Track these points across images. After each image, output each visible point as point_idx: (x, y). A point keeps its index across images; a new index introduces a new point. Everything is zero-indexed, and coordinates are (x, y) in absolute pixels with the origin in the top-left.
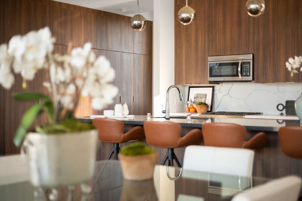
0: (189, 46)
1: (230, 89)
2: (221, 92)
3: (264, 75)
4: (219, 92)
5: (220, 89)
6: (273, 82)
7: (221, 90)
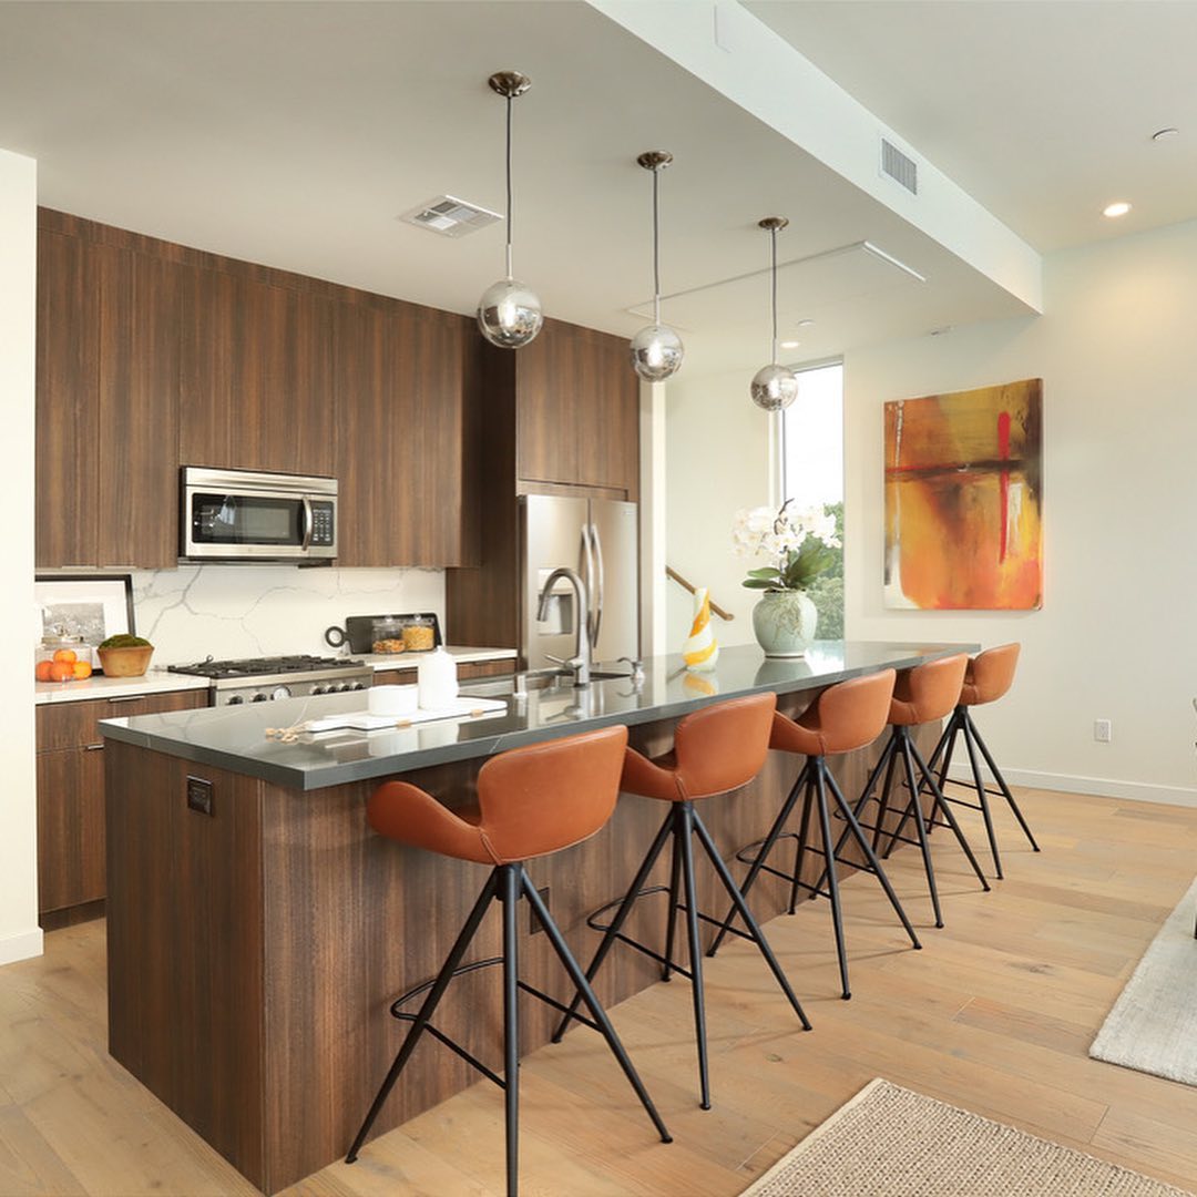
0: (83, 410)
1: (189, 586)
2: (156, 595)
3: (361, 545)
4: (147, 597)
5: (151, 585)
6: (382, 565)
7: (153, 590)
